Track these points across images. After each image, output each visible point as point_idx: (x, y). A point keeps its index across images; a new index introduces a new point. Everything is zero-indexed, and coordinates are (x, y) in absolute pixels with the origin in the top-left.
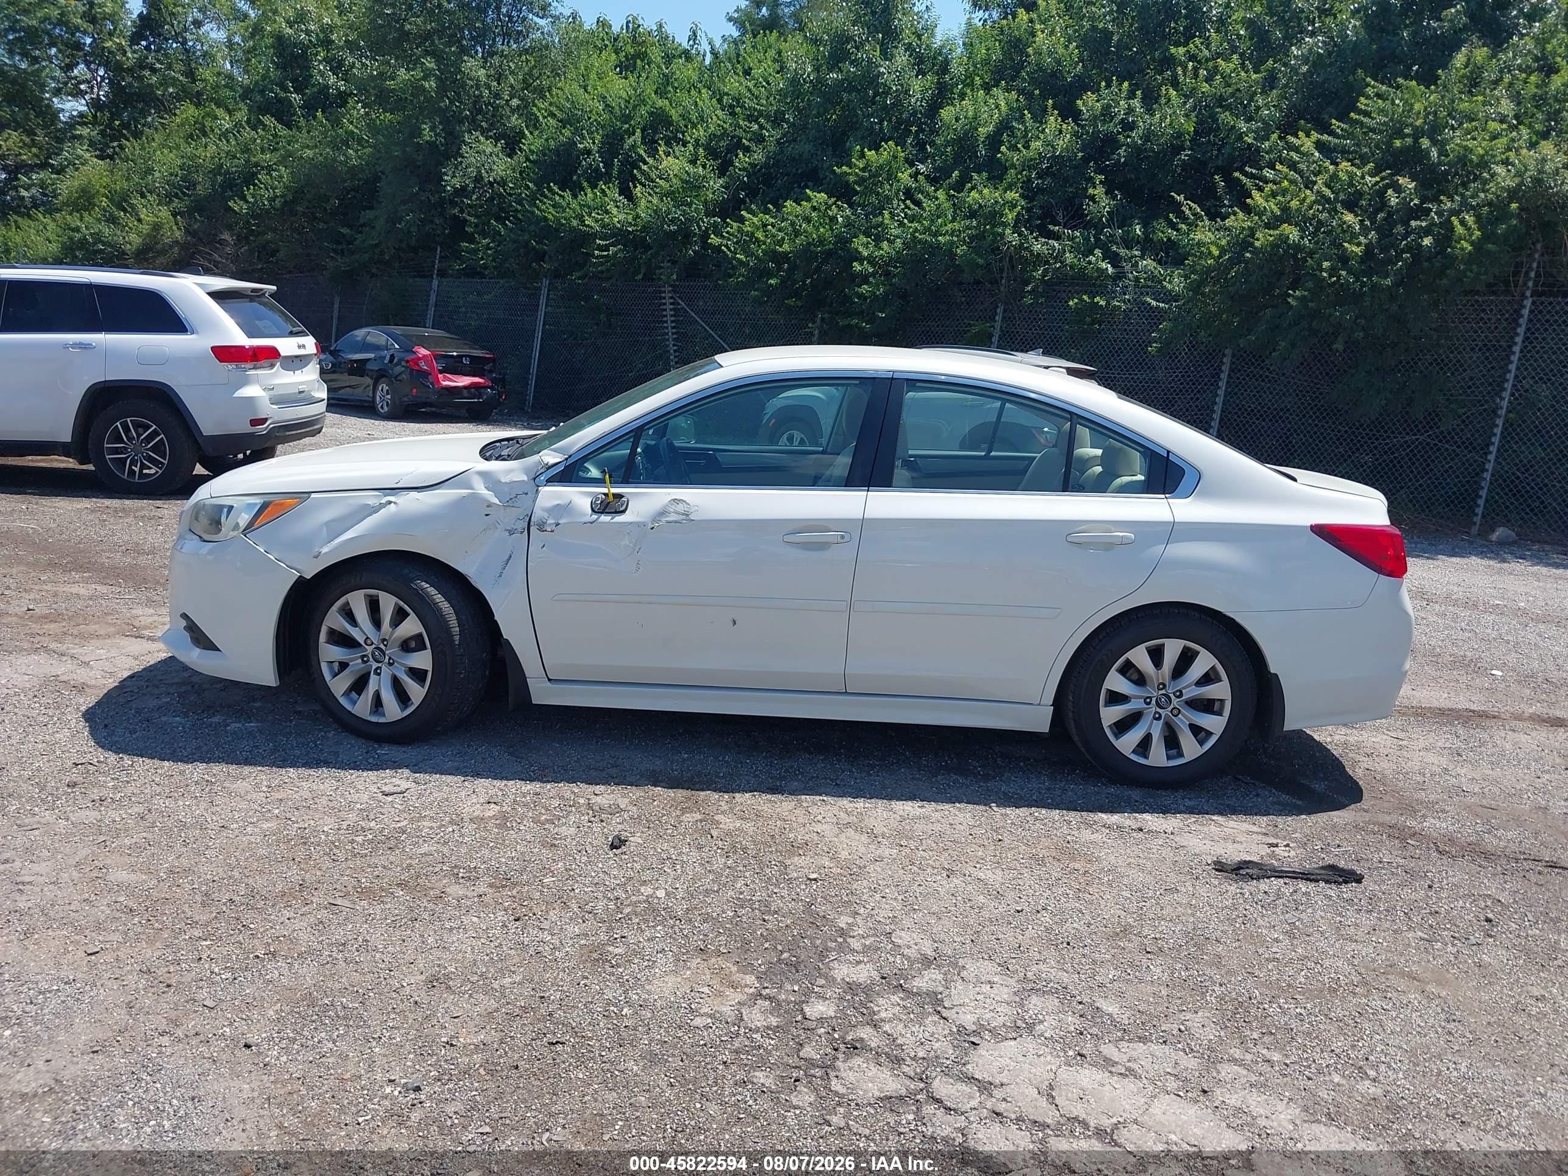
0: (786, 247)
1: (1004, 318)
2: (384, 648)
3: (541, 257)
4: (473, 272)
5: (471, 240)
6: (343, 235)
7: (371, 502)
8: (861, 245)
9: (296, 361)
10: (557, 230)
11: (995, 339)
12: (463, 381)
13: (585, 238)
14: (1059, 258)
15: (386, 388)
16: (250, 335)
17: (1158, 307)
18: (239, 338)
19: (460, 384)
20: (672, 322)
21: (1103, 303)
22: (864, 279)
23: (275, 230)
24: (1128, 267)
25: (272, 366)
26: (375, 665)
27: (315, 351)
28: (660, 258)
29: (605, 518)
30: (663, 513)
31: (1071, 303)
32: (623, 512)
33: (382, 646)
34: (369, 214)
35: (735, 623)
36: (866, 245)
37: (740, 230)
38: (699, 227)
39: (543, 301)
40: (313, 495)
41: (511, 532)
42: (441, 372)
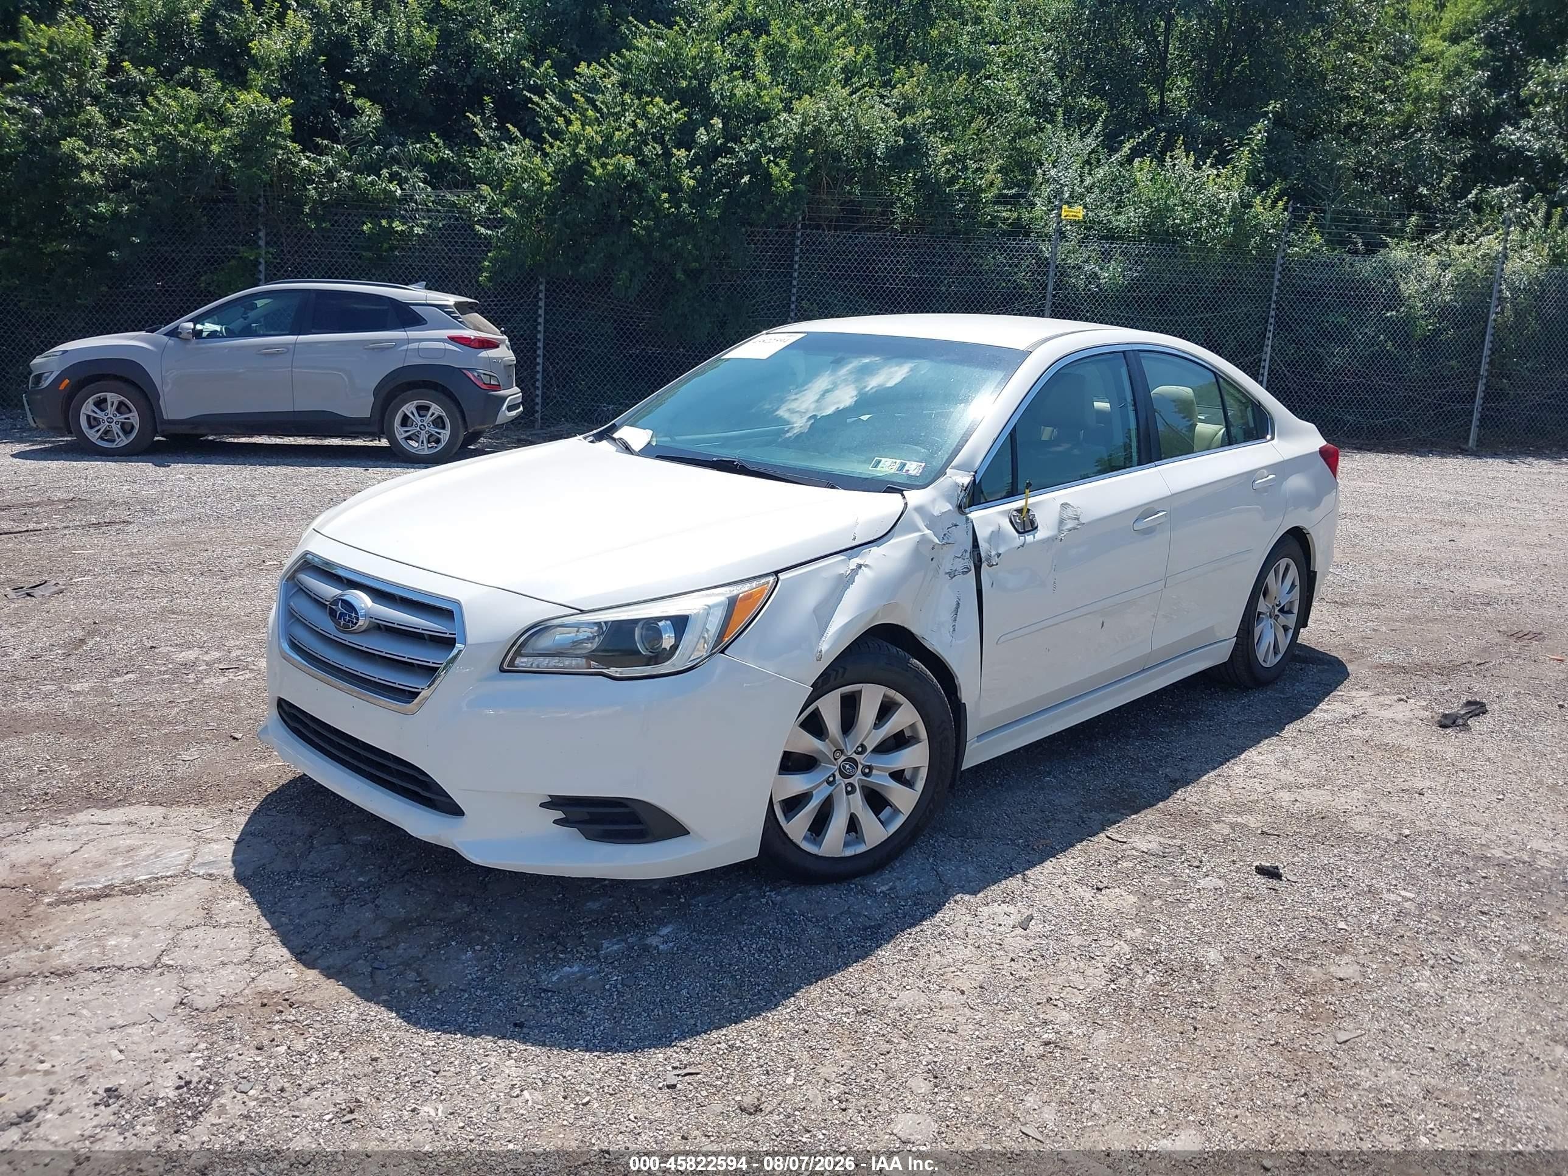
1: (267, 243)
7: (843, 570)
11: (262, 267)
21: (400, 228)
30: (1062, 521)
31: (365, 228)
32: (1037, 527)
35: (1103, 625)
40: (782, 576)
41: (952, 575)
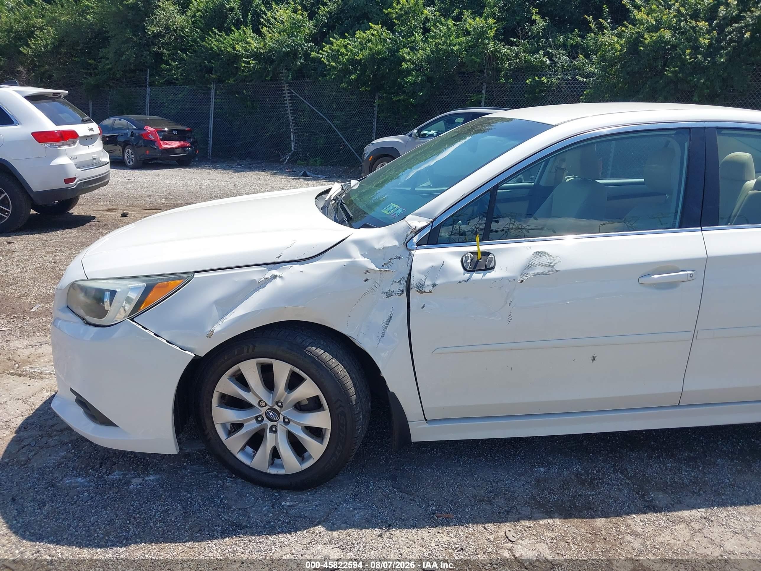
0: (360, 56)
1: (487, 91)
2: (278, 409)
3: (210, 71)
4: (170, 83)
5: (167, 63)
6: (90, 64)
8: (404, 52)
9: (89, 139)
10: (219, 55)
11: (482, 104)
12: (175, 144)
13: (237, 58)
14: (517, 55)
15: (130, 151)
16: (57, 123)
17: (583, 82)
18: (49, 126)
19: (173, 146)
20: (290, 103)
21: (546, 81)
22: (409, 72)
23: (49, 64)
24: (556, 60)
25: (74, 143)
26: (269, 424)
27: (99, 132)
28: (281, 68)
29: (477, 276)
30: (529, 266)
31: (527, 81)
32: (492, 268)
33: (276, 407)
34: (105, 50)
35: (594, 359)
36: (408, 53)
37: (331, 49)
38: (302, 49)
39: (213, 96)
40: (196, 275)
41: (389, 294)
42: (162, 140)
